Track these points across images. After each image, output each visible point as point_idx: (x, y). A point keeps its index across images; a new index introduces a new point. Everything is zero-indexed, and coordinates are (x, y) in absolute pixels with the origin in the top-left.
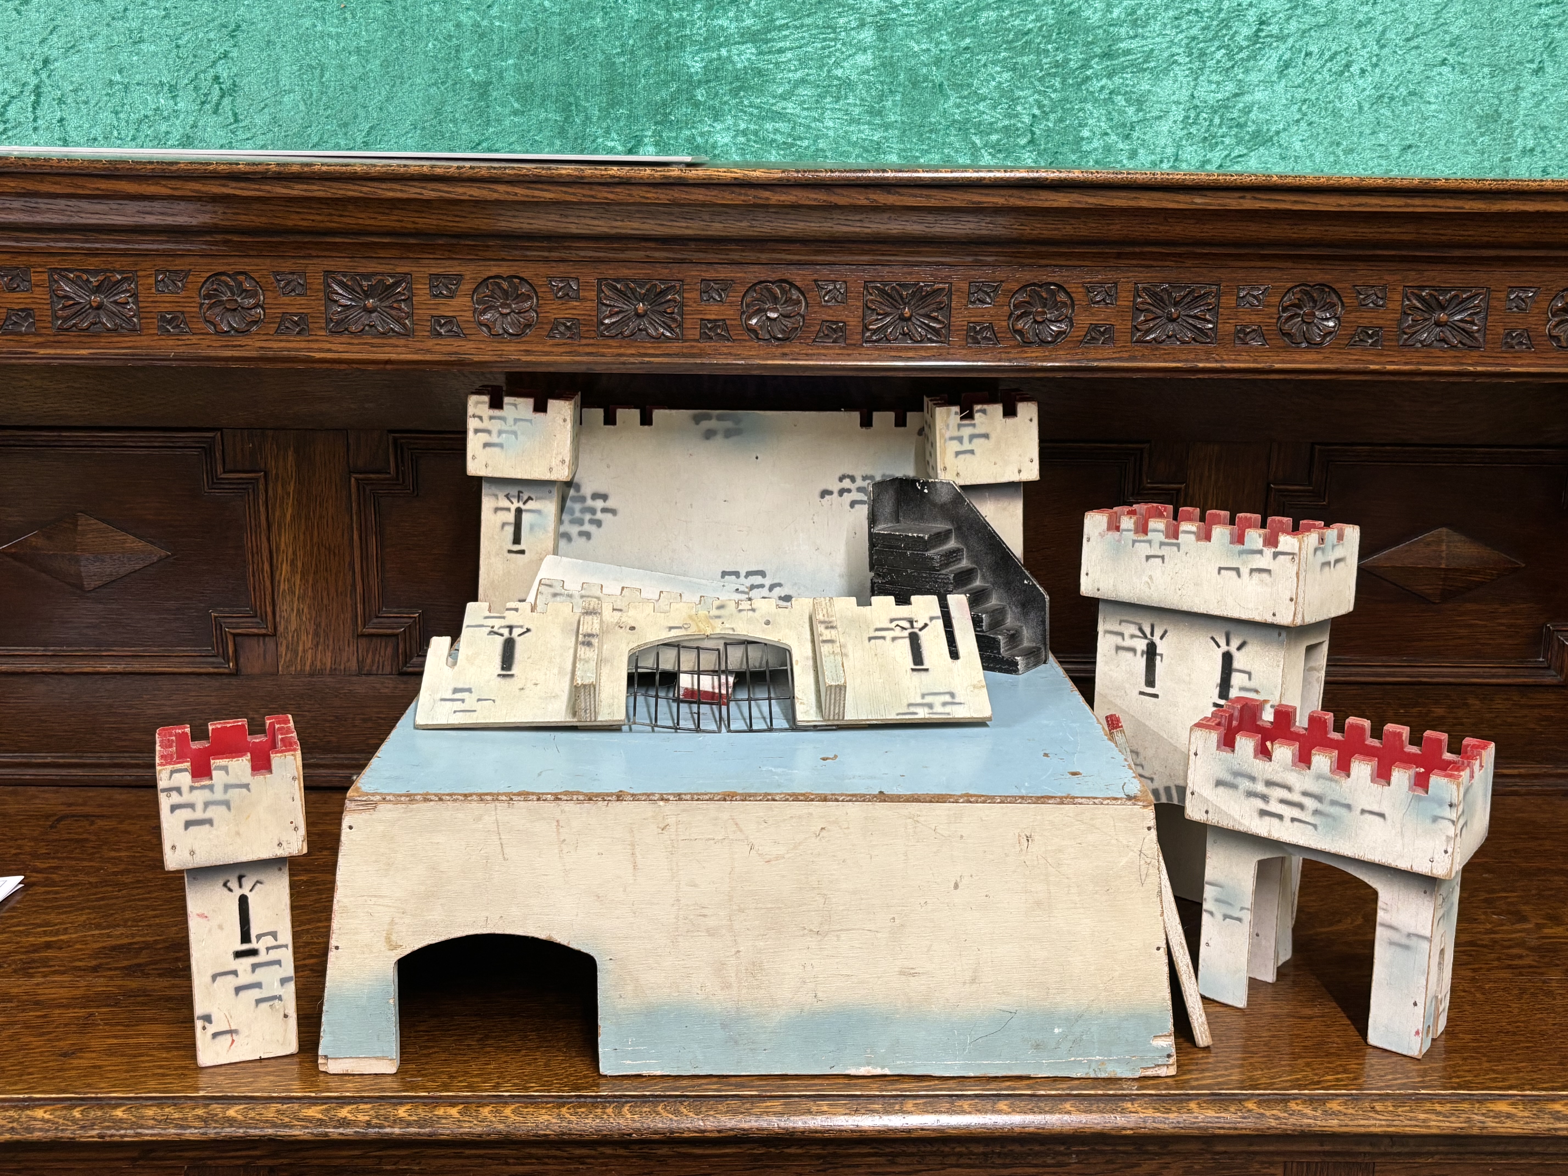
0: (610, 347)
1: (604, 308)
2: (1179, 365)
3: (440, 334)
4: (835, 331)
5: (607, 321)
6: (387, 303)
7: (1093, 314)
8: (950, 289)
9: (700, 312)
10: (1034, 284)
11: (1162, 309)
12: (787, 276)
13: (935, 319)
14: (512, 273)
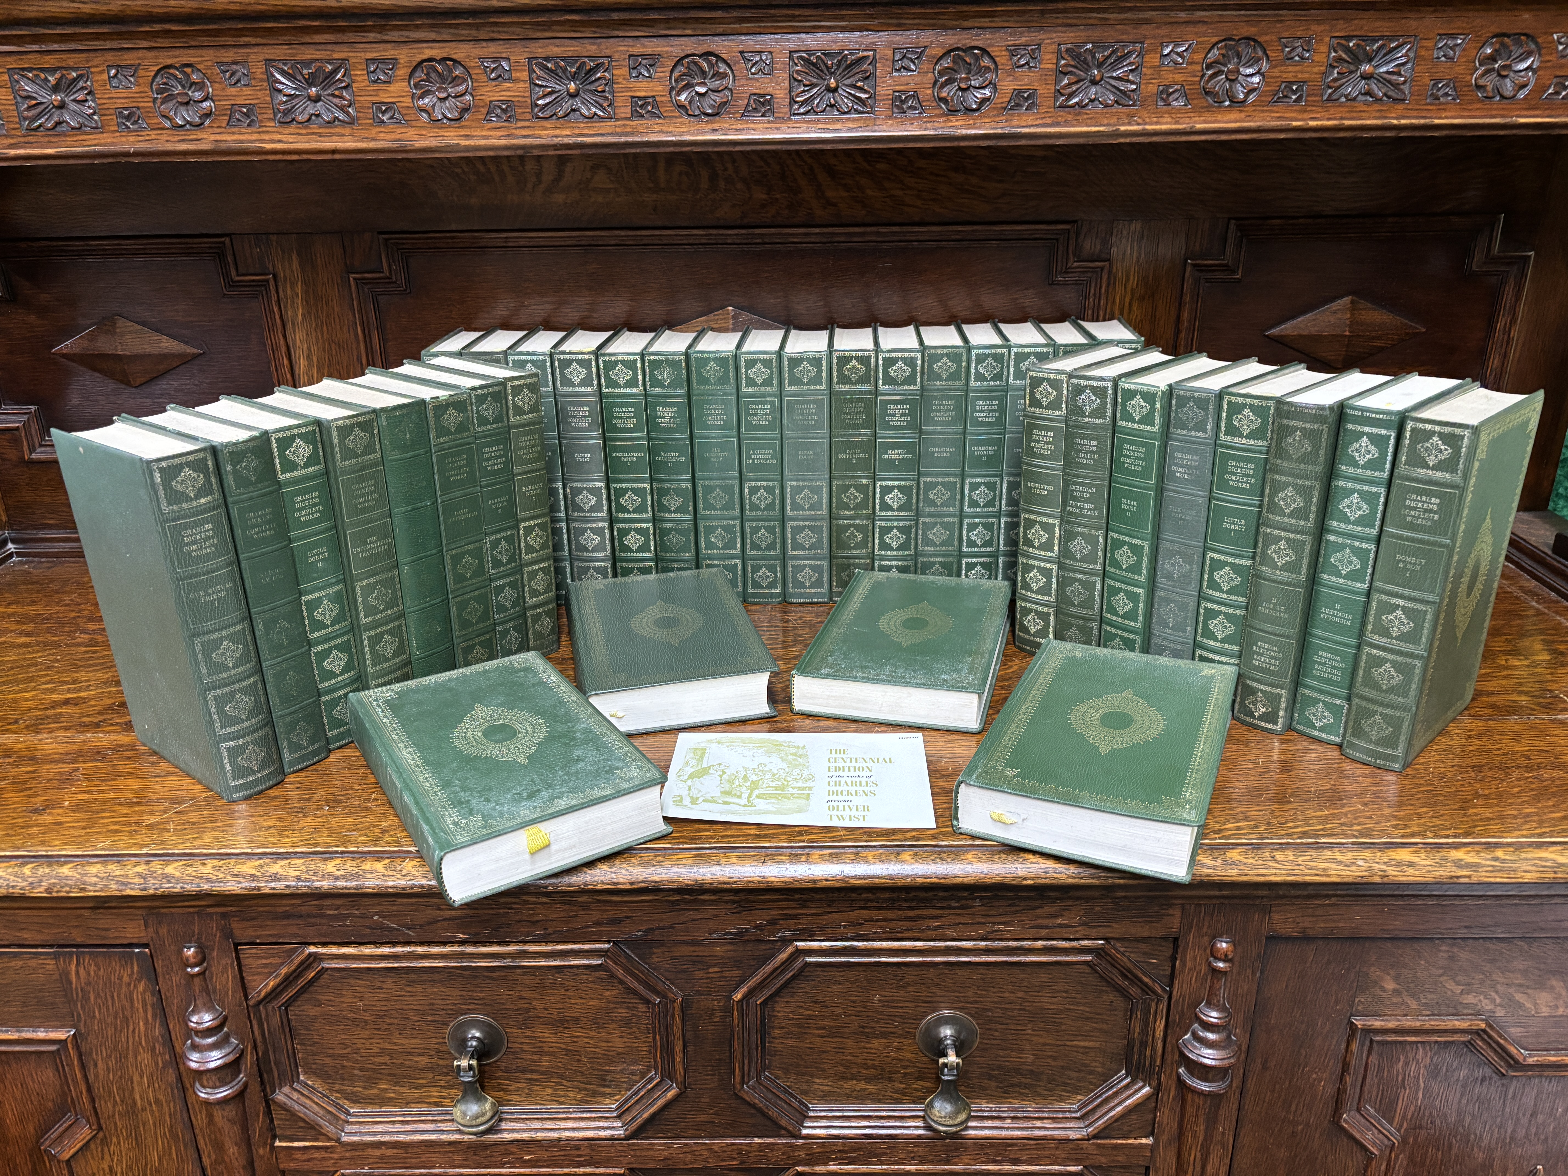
0: (545, 129)
1: (537, 89)
2: (1101, 129)
3: (383, 122)
4: (763, 104)
5: (540, 102)
6: (329, 91)
7: (1016, 79)
8: (874, 57)
9: (630, 89)
10: (958, 49)
11: (1086, 71)
12: (713, 48)
13: (861, 89)
14: (445, 55)
